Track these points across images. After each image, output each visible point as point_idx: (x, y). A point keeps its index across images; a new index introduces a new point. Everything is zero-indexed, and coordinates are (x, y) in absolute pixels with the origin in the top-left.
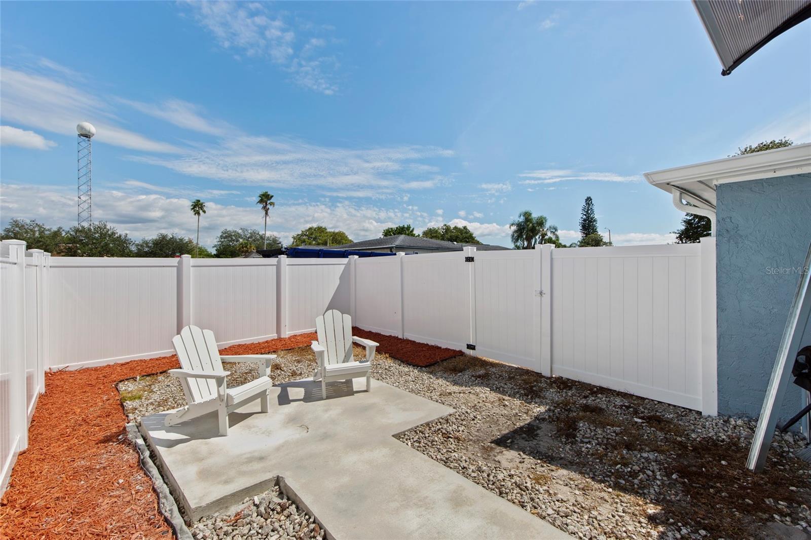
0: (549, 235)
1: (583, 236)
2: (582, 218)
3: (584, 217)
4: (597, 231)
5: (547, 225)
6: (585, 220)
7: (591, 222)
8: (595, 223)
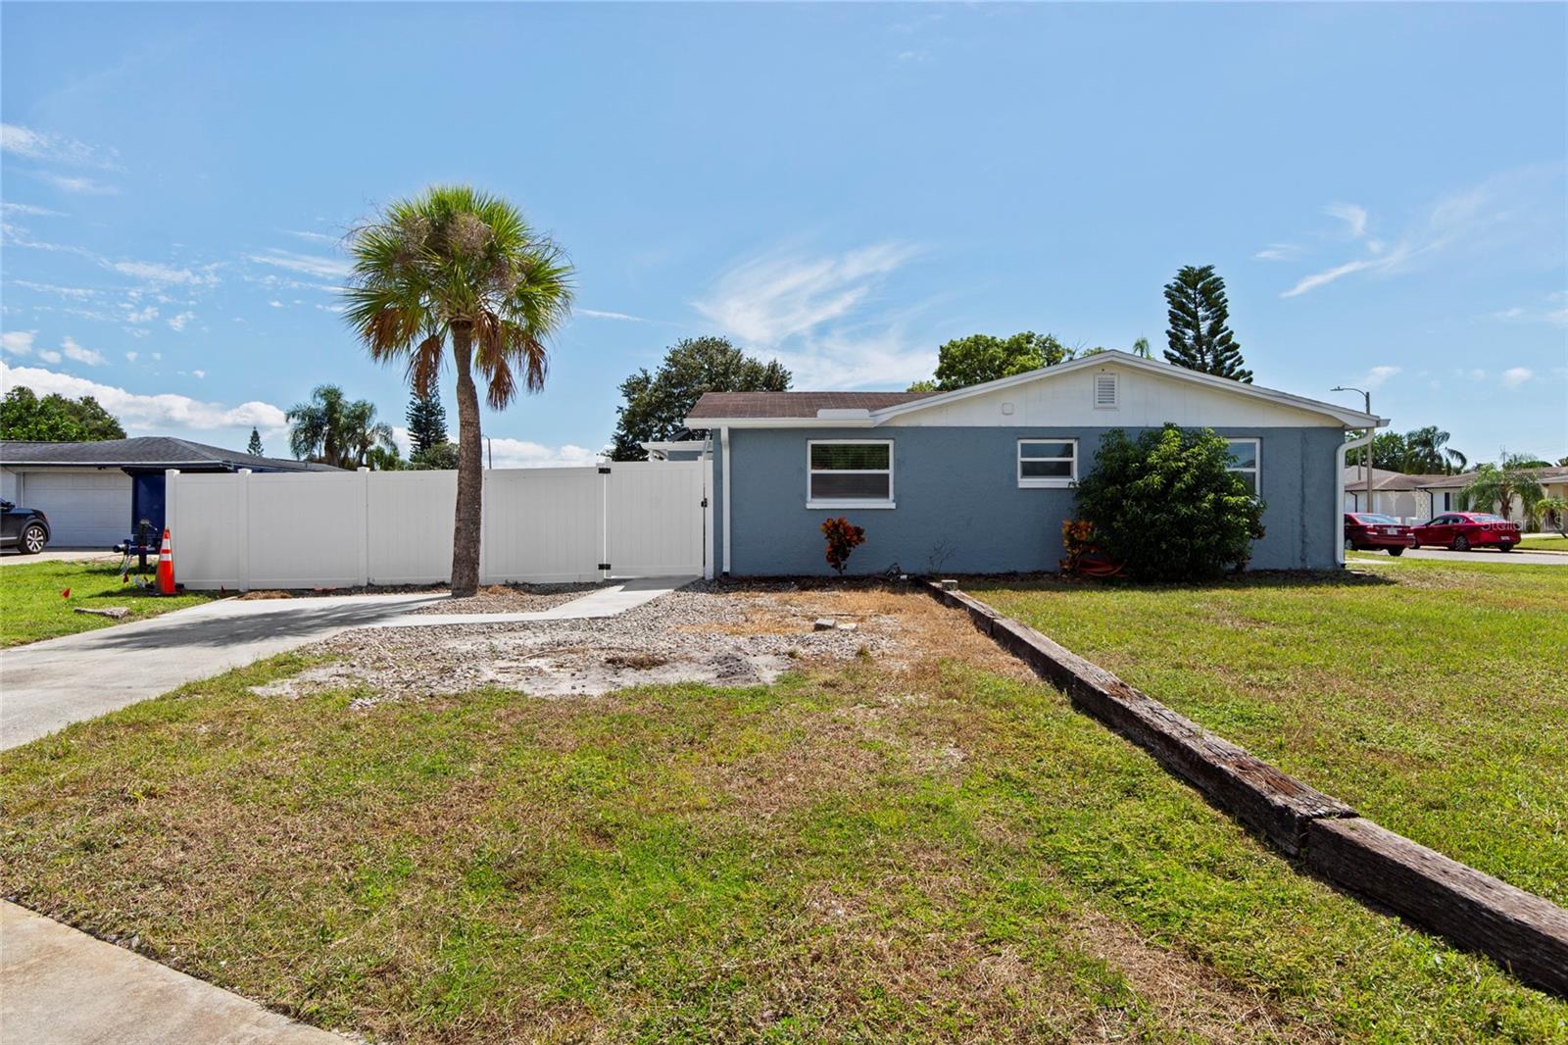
0: (378, 443)
1: (414, 446)
2: (412, 403)
3: (418, 401)
4: (445, 436)
5: (375, 421)
6: (419, 409)
7: (433, 414)
8: (440, 417)
